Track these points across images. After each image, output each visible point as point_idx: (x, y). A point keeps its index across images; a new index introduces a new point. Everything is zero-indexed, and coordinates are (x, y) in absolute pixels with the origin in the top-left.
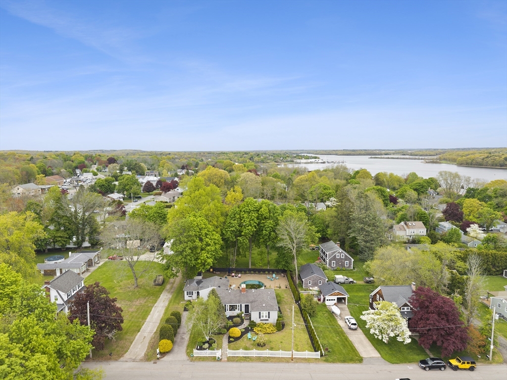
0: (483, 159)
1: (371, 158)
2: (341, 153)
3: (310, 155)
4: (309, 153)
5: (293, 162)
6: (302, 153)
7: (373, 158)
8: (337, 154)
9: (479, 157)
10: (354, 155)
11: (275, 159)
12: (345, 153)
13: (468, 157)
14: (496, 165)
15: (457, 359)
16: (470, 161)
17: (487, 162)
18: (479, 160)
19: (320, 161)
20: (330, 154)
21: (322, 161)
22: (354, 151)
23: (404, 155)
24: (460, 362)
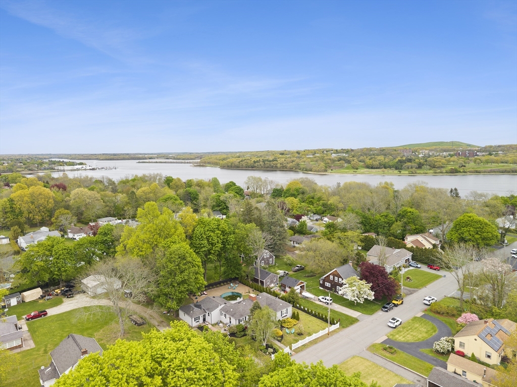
0: (239, 162)
1: (139, 162)
2: (103, 158)
3: (65, 160)
4: (62, 158)
5: (54, 169)
6: (51, 158)
7: (141, 162)
8: (97, 159)
9: (236, 161)
10: (118, 160)
11: (28, 167)
12: (107, 157)
13: (228, 160)
14: (249, 167)
15: (395, 300)
16: (230, 164)
17: (242, 165)
18: (237, 163)
19: (89, 168)
20: (90, 159)
21: (91, 168)
22: (115, 155)
23: (168, 159)
24: (397, 301)
